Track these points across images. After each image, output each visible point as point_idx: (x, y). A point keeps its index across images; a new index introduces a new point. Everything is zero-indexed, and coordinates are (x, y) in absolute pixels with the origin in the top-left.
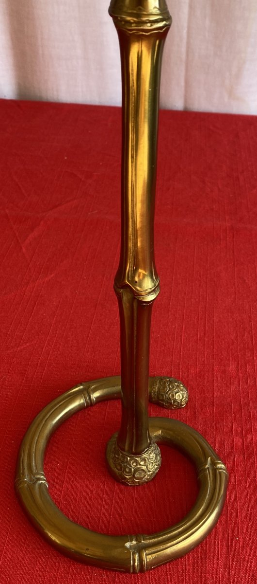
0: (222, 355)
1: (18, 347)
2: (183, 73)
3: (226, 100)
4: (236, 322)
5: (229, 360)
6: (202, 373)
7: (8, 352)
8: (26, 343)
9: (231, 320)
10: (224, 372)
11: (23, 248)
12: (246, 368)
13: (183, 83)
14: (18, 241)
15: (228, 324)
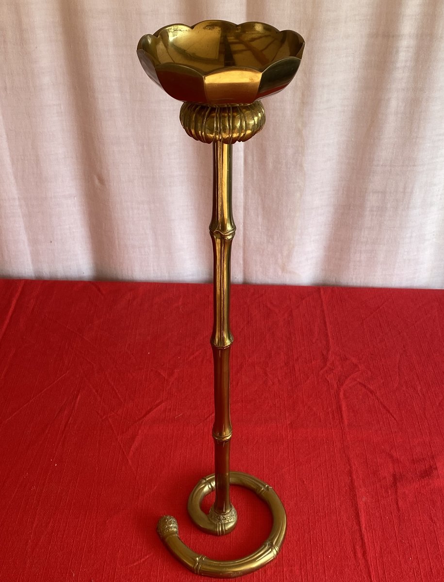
0: (289, 556)
1: (141, 559)
2: (241, 255)
3: (280, 274)
4: (299, 524)
5: (294, 560)
6: (276, 574)
7: (135, 564)
8: (146, 556)
9: (294, 522)
10: (291, 571)
11: (129, 460)
12: (307, 567)
13: (241, 262)
14: (124, 453)
15: (292, 527)
